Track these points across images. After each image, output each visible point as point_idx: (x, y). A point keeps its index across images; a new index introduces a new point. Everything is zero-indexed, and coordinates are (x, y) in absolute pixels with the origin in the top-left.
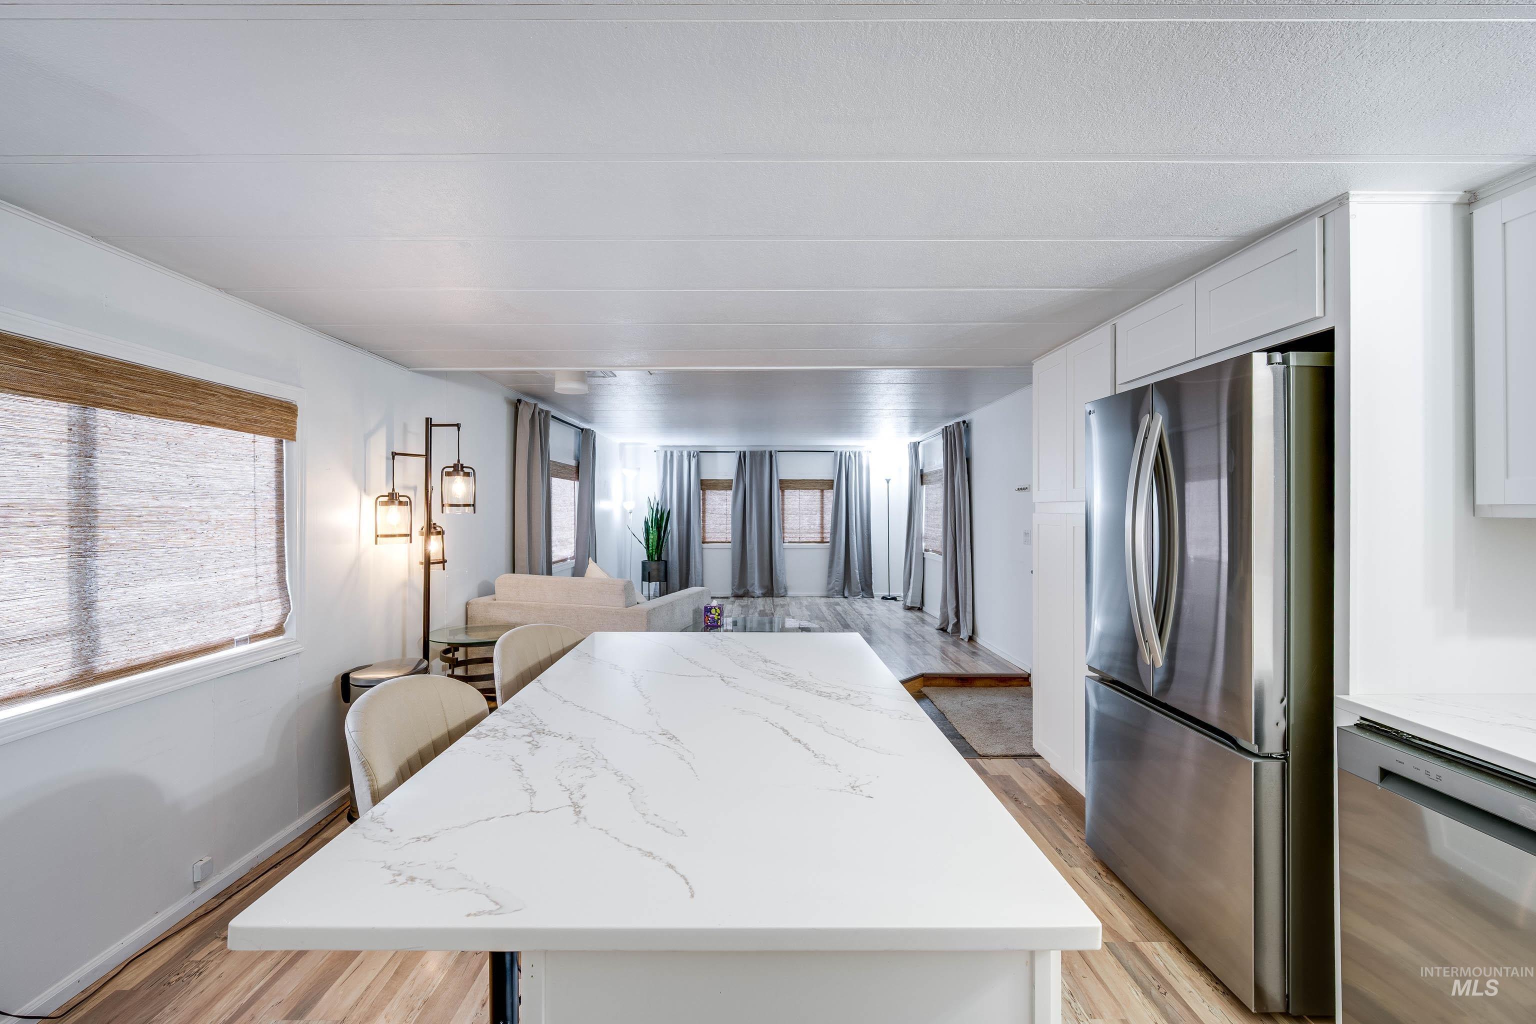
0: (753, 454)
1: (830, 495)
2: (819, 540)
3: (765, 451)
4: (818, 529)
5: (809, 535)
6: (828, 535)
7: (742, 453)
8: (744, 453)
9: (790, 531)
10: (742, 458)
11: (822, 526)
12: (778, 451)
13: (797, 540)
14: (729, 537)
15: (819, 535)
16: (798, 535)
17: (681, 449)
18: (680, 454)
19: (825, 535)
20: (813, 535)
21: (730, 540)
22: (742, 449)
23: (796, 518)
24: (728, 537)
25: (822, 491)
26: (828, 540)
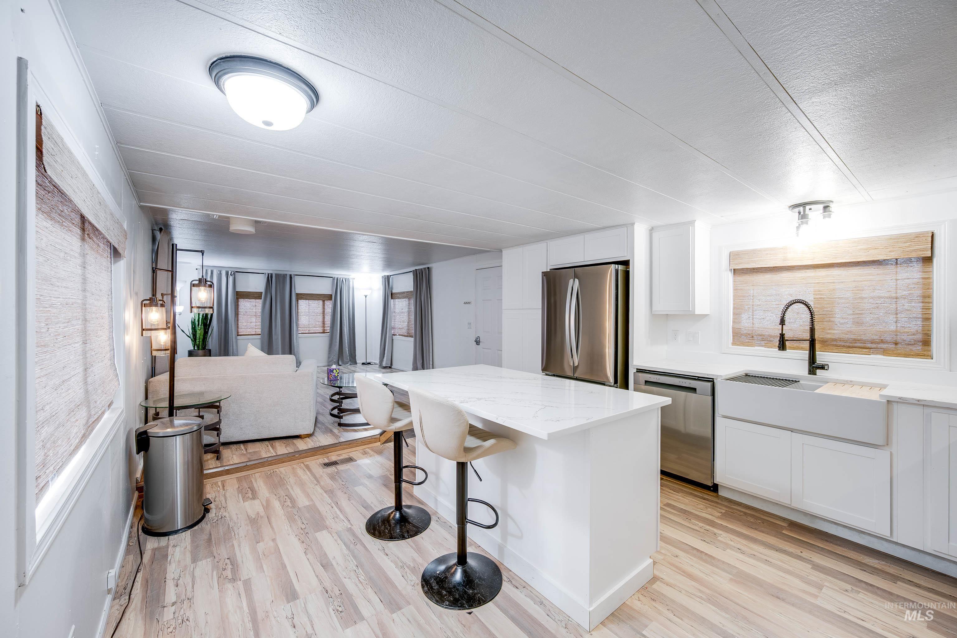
0: (277, 275)
1: (329, 305)
2: (321, 331)
3: (286, 275)
4: (321, 324)
5: (315, 329)
6: (329, 328)
7: (270, 274)
8: (272, 274)
9: (302, 326)
10: (269, 278)
11: (324, 323)
12: (296, 275)
13: (307, 332)
14: (259, 331)
15: (322, 328)
16: (308, 329)
17: (220, 269)
18: (219, 273)
19: (325, 328)
20: (318, 329)
21: (260, 333)
22: (270, 272)
23: (307, 318)
24: (257, 331)
25: (324, 301)
26: (328, 331)
